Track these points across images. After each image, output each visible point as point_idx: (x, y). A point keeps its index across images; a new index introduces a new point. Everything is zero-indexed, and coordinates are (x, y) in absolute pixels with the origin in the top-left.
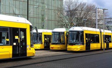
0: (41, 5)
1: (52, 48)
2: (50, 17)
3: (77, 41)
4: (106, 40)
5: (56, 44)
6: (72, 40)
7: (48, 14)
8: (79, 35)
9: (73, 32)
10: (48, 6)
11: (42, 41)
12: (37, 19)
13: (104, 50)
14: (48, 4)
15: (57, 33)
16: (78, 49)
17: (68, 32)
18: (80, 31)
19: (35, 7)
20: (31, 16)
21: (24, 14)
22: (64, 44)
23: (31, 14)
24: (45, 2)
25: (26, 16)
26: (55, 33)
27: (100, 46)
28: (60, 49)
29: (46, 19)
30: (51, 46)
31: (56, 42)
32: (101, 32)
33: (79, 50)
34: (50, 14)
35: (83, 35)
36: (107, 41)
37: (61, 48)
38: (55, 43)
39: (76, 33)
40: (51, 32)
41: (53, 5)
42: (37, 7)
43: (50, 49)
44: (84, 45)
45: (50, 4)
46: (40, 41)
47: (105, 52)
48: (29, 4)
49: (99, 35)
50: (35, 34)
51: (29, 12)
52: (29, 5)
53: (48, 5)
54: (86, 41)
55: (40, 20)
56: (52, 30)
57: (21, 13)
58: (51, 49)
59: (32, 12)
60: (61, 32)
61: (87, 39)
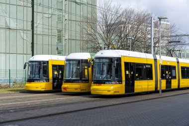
0: (57, 13)
1: (65, 88)
2: (73, 34)
3: (109, 76)
4: (166, 74)
5: (73, 82)
6: (99, 75)
7: (70, 29)
8: (112, 64)
9: (102, 61)
10: (70, 15)
11: (48, 76)
12: (50, 38)
13: (160, 92)
14: (70, 11)
15: (75, 62)
16: (109, 91)
17: (93, 60)
18: (114, 58)
19: (47, 15)
20: (38, 33)
21: (25, 28)
22: (87, 81)
23: (38, 29)
24: (64, 8)
25: (28, 32)
26: (71, 62)
27: (154, 86)
28: (79, 91)
29: (67, 37)
30: (65, 85)
31: (72, 77)
32: (155, 60)
33: (111, 93)
34: (73, 28)
35: (119, 65)
36: (168, 75)
37: (82, 90)
38: (70, 80)
39: (107, 61)
40: (64, 59)
41: (78, 13)
42: (50, 16)
43: (61, 91)
44: (122, 83)
45: (73, 12)
46: (44, 76)
47: (161, 96)
48: (35, 10)
49: (151, 65)
50: (37, 63)
51: (35, 25)
52: (35, 14)
53: (70, 13)
54: (126, 75)
55: (55, 40)
56: (65, 57)
57: (20, 26)
58: (63, 90)
59: (41, 26)
60: (82, 60)
61: (127, 72)
